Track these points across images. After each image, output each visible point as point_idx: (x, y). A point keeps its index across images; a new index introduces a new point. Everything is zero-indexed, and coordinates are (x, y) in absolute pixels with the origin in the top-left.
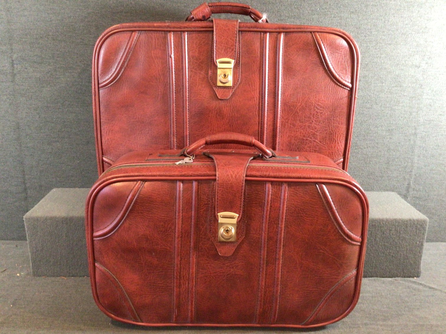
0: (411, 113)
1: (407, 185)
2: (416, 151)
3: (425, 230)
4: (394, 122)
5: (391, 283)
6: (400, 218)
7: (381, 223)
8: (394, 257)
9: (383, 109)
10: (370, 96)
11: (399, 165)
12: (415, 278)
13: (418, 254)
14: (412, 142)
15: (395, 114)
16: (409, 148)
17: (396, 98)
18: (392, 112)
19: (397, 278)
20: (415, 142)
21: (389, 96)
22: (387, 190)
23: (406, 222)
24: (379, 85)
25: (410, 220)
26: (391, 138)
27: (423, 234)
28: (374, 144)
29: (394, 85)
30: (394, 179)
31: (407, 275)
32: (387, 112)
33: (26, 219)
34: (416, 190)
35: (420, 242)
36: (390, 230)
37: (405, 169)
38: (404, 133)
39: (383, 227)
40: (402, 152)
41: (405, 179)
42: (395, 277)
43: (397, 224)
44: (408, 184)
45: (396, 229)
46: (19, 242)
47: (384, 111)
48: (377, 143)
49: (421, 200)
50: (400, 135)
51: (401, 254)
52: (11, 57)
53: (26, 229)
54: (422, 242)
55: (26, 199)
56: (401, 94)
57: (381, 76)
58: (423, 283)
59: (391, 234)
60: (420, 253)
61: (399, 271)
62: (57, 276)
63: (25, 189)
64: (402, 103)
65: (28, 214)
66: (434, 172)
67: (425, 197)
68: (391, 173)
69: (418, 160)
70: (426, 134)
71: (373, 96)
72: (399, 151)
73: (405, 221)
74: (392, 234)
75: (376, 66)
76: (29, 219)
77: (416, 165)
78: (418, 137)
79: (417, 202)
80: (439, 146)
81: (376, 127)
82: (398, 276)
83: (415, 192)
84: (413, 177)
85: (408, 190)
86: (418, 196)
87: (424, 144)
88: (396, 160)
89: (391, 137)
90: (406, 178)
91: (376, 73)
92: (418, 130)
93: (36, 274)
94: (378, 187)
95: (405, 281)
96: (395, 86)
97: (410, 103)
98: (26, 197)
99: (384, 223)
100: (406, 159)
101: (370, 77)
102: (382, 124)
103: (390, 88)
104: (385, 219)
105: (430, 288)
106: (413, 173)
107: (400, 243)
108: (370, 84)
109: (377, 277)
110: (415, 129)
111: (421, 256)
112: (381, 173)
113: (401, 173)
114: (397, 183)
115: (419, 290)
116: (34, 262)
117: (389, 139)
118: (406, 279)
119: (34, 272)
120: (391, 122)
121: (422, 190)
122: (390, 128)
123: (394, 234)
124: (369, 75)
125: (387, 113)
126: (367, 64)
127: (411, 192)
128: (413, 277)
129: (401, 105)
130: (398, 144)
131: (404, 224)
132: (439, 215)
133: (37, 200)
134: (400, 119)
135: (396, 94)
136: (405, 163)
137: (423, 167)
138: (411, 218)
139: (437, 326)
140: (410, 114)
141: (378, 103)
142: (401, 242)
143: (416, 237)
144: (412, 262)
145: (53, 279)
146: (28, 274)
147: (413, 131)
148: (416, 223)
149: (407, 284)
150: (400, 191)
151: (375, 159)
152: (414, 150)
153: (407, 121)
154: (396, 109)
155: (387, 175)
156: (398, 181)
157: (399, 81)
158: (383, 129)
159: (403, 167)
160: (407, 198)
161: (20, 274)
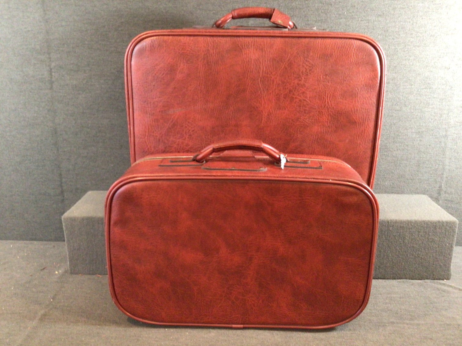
0: (441, 115)
1: (438, 188)
2: (448, 153)
3: (455, 232)
4: (424, 124)
5: (421, 285)
6: (429, 219)
7: (410, 225)
8: (423, 259)
9: (413, 111)
10: (399, 98)
11: (430, 168)
12: (445, 280)
13: (448, 256)
14: (443, 145)
15: (425, 116)
16: (440, 151)
17: (425, 100)
18: (422, 114)
19: (426, 281)
20: (446, 144)
21: (418, 98)
22: (418, 193)
23: (435, 224)
24: (408, 87)
25: (439, 222)
26: (421, 141)
27: (453, 236)
28: (404, 146)
29: (424, 87)
30: (425, 182)
31: (437, 277)
32: (416, 114)
33: (64, 219)
34: (448, 193)
35: (449, 244)
36: (419, 232)
37: (436, 172)
38: (435, 135)
39: (412, 228)
40: (432, 155)
41: (436, 182)
42: (424, 279)
43: (426, 225)
45: (425, 231)
46: (56, 242)
47: (413, 113)
48: (407, 146)
49: (454, 203)
50: (431, 137)
51: (430, 256)
52: (49, 66)
53: (64, 228)
54: (452, 244)
55: (63, 201)
56: (431, 95)
57: (410, 78)
58: (453, 285)
60: (450, 255)
61: (429, 273)
62: (93, 274)
63: (62, 192)
64: (432, 105)
65: (66, 215)
67: (457, 199)
68: (421, 175)
69: (449, 163)
70: (457, 136)
71: (402, 98)
72: (429, 153)
73: (433, 223)
74: (421, 236)
75: (405, 68)
76: (67, 219)
77: (447, 167)
78: (449, 139)
79: (449, 205)
81: (407, 129)
82: (427, 279)
83: (447, 195)
84: (445, 179)
85: (439, 194)
86: (449, 199)
87: (455, 147)
88: (427, 162)
89: (422, 139)
90: (437, 180)
91: (405, 75)
92: (449, 132)
93: (73, 272)
94: (408, 190)
95: (434, 283)
97: (440, 105)
98: (63, 200)
99: (413, 224)
100: (437, 161)
101: (399, 80)
102: (412, 126)
103: (419, 90)
104: (414, 221)
106: (445, 176)
108: (399, 86)
109: (406, 279)
110: (446, 131)
111: (451, 258)
112: (412, 175)
113: (432, 176)
114: (428, 186)
115: (448, 292)
116: (71, 261)
117: (419, 142)
118: (436, 281)
119: (71, 270)
120: (421, 124)
121: (454, 193)
122: (420, 130)
123: (423, 235)
124: (397, 77)
125: (417, 115)
126: (396, 66)
127: (443, 195)
128: (443, 280)
129: (431, 106)
130: (428, 146)
131: (433, 225)
133: (72, 203)
134: (430, 122)
135: (426, 96)
137: (455, 170)
138: (440, 220)
140: (440, 116)
141: (407, 106)
142: (430, 244)
143: (446, 239)
144: (442, 264)
145: (89, 276)
146: (66, 272)
147: (444, 133)
148: (445, 225)
149: (436, 285)
150: (431, 194)
151: (405, 162)
152: (445, 152)
153: (438, 123)
154: (425, 111)
155: (418, 178)
156: (429, 183)
157: (429, 83)
158: (413, 131)
159: (434, 170)
160: (439, 201)
161: (58, 272)
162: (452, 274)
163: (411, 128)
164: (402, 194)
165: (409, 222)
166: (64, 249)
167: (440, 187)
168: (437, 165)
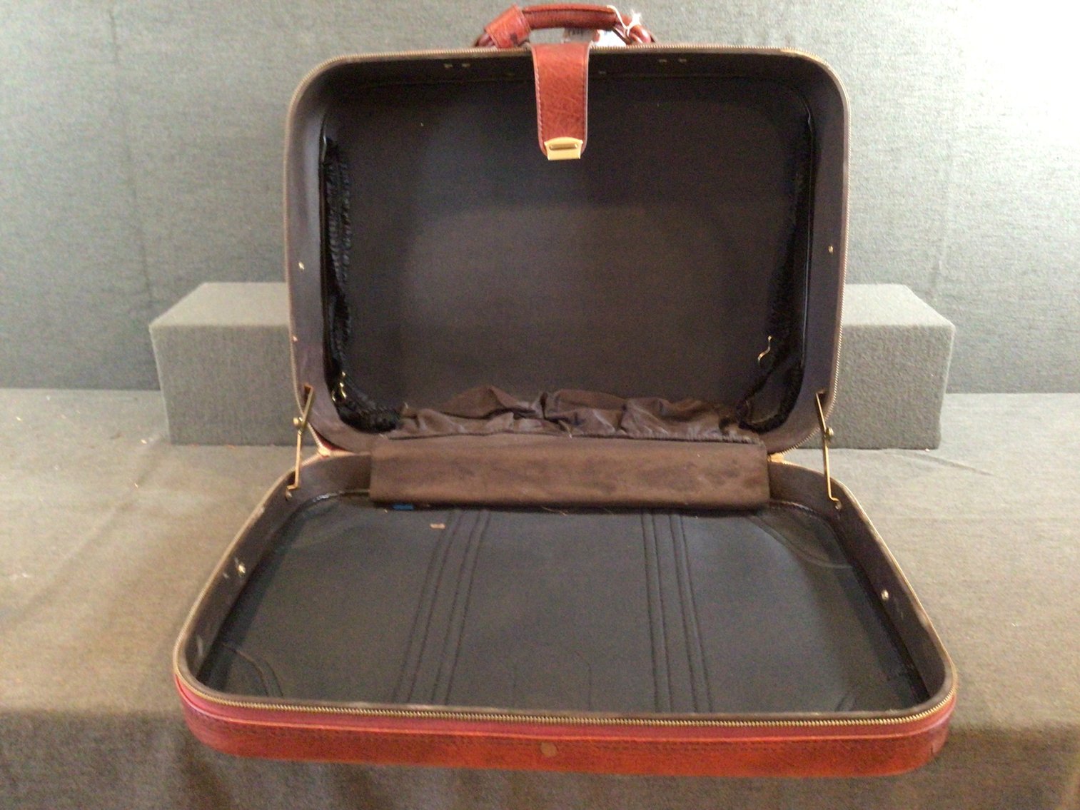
1: (931, 270)
2: (951, 195)
3: (948, 350)
4: (902, 133)
5: (877, 459)
6: (896, 324)
7: (855, 336)
8: (883, 406)
9: (878, 104)
10: (849, 76)
11: (915, 227)
12: (927, 450)
13: (934, 398)
14: (941, 175)
15: (904, 114)
16: (936, 190)
17: (905, 79)
18: (899, 110)
19: (889, 450)
20: (947, 174)
21: (890, 75)
22: (889, 282)
23: (906, 333)
24: (868, 51)
25: (915, 328)
26: (895, 168)
27: (944, 358)
28: (860, 181)
29: (902, 51)
30: (905, 258)
31: (910, 443)
32: (887, 110)
33: (155, 329)
34: (952, 281)
35: (936, 374)
36: (874, 350)
37: (927, 235)
38: (925, 157)
39: (859, 342)
40: (920, 198)
41: (927, 256)
42: (886, 448)
43: (887, 336)
44: (933, 269)
45: (886, 347)
46: (139, 392)
47: (879, 109)
48: (867, 180)
49: (964, 301)
50: (916, 160)
51: (896, 400)
52: (110, 12)
54: (941, 374)
56: (917, 69)
57: (874, 33)
58: (942, 457)
59: (875, 358)
60: (936, 397)
61: (895, 434)
62: (218, 444)
63: (148, 286)
64: (920, 90)
65: (158, 322)
66: (990, 241)
67: (971, 294)
68: (896, 243)
69: (955, 216)
70: (972, 157)
71: (855, 76)
72: (913, 196)
73: (903, 331)
74: (879, 358)
75: (862, 10)
76: (160, 330)
77: (950, 225)
78: (955, 163)
79: (954, 307)
80: (1000, 184)
81: (867, 144)
82: (891, 447)
83: (950, 286)
84: (945, 251)
85: (933, 282)
86: (955, 293)
87: (968, 181)
88: (908, 215)
89: (897, 165)
90: (930, 254)
91: (862, 25)
92: (955, 149)
94: (869, 275)
95: (905, 455)
96: (905, 54)
97: (936, 90)
98: (150, 302)
99: (861, 334)
100: (930, 213)
101: (849, 34)
102: (877, 137)
103: (893, 58)
104: (863, 327)
105: (953, 465)
106: (945, 244)
107: (894, 376)
108: (849, 48)
109: (848, 447)
110: (949, 146)
111: (940, 404)
112: (876, 244)
113: (919, 244)
114: (909, 266)
115: (929, 469)
116: (172, 416)
117: (891, 170)
118: (907, 451)
119: (173, 436)
120: (897, 133)
121: (963, 279)
122: (894, 146)
123: (882, 356)
124: (845, 30)
125: (887, 114)
126: (843, 6)
127: (941, 286)
128: (923, 449)
129: (917, 94)
130: (911, 180)
131: (904, 335)
132: (1003, 335)
133: (168, 304)
134: (915, 127)
135: (906, 70)
136: (926, 222)
137: (966, 230)
138: (918, 324)
139: (945, 522)
140: (936, 114)
141: (867, 92)
142: (897, 374)
143: (929, 365)
144: (921, 417)
145: (210, 448)
146: (164, 440)
147: (944, 153)
148: (927, 333)
149: (908, 459)
150: (916, 283)
151: (862, 215)
152: (945, 192)
153: (931, 129)
154: (905, 104)
155: (889, 249)
156: (913, 261)
157: (913, 43)
158: (880, 147)
159: (922, 231)
160: (932, 297)
161: (147, 441)
162: (942, 436)
163: (876, 142)
164: (854, 283)
165: (853, 330)
166: (158, 402)
167: (936, 268)
168: (930, 222)
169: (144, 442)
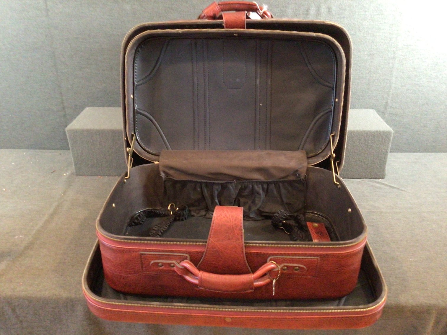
0: (391, 39)
1: (385, 104)
2: (394, 73)
3: (389, 140)
4: (375, 47)
5: (360, 183)
6: (369, 129)
7: (353, 134)
8: (363, 162)
9: (365, 35)
10: (354, 24)
11: (379, 86)
12: (380, 179)
13: (383, 159)
14: (391, 65)
15: (376, 40)
17: (377, 25)
18: (374, 38)
19: (365, 179)
20: (393, 64)
21: (371, 23)
22: (367, 108)
23: (373, 134)
24: (362, 13)
25: (377, 132)
26: (372, 62)
27: (388, 143)
28: (356, 67)
29: (376, 13)
30: (374, 98)
31: (373, 177)
33: (68, 131)
34: (393, 108)
35: (385, 150)
36: (360, 140)
37: (384, 89)
38: (384, 57)
39: (354, 137)
40: (381, 74)
41: (383, 98)
42: (363, 178)
43: (366, 135)
44: (386, 103)
45: (365, 139)
46: (61, 151)
47: (366, 38)
48: (360, 67)
50: (380, 59)
51: (368, 160)
53: (68, 139)
54: (387, 150)
55: (65, 116)
56: (382, 21)
57: (365, 5)
58: (386, 183)
59: (360, 143)
60: (385, 159)
61: (367, 173)
62: (95, 176)
63: (64, 108)
64: (383, 29)
65: (69, 127)
66: (409, 92)
67: (401, 113)
68: (371, 93)
69: (396, 81)
70: (404, 58)
71: (356, 24)
72: (379, 73)
73: (372, 133)
74: (362, 143)
76: (70, 131)
77: (393, 85)
78: (396, 60)
79: (394, 118)
80: (415, 68)
81: (360, 52)
82: (366, 178)
83: (392, 110)
84: (391, 96)
85: (385, 108)
86: (394, 113)
87: (401, 67)
88: (376, 81)
90: (385, 97)
91: (360, 3)
92: (397, 54)
93: (78, 173)
94: (359, 105)
95: (371, 182)
96: (377, 15)
97: (390, 30)
99: (355, 134)
100: (385, 80)
101: (354, 6)
102: (364, 49)
103: (372, 16)
104: (356, 131)
105: (391, 187)
106: (391, 93)
107: (368, 150)
108: (354, 12)
110: (394, 53)
111: (386, 161)
112: (363, 93)
113: (380, 93)
114: (376, 102)
115: (380, 188)
116: (76, 165)
117: (370, 63)
118: (372, 180)
119: (76, 172)
120: (373, 47)
121: (398, 107)
122: (371, 53)
123: (363, 143)
124: (353, 4)
125: (369, 39)
127: (389, 110)
128: (379, 179)
129: (382, 31)
130: (378, 67)
131: (372, 134)
132: (413, 130)
133: (73, 117)
134: (381, 45)
135: (378, 21)
136: (384, 84)
137: (400, 87)
138: (379, 130)
139: (386, 213)
140: (389, 39)
141: (361, 30)
143: (382, 146)
144: (378, 167)
145: (91, 177)
146: (72, 174)
147: (392, 56)
148: (382, 134)
149: (372, 184)
150: (379, 109)
151: (357, 81)
152: (392, 72)
153: (387, 46)
154: (377, 35)
155: (368, 95)
156: (377, 99)
157: (381, 10)
158: (366, 53)
159: (382, 88)
160: (385, 114)
161: (66, 174)
162: (386, 174)
163: (364, 51)
164: (353, 108)
165: (352, 132)
166: (69, 156)
167: (387, 103)
168: (385, 84)
169: (65, 174)
